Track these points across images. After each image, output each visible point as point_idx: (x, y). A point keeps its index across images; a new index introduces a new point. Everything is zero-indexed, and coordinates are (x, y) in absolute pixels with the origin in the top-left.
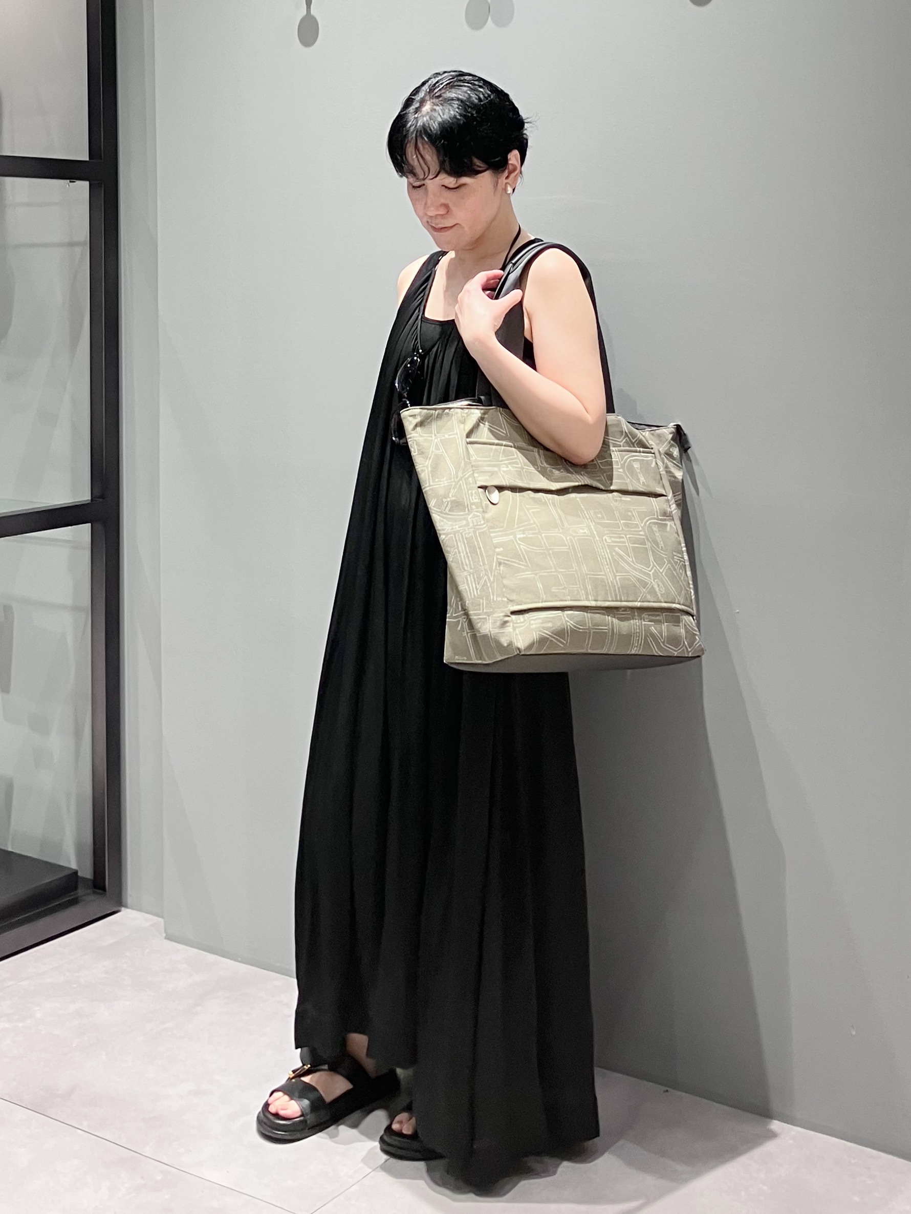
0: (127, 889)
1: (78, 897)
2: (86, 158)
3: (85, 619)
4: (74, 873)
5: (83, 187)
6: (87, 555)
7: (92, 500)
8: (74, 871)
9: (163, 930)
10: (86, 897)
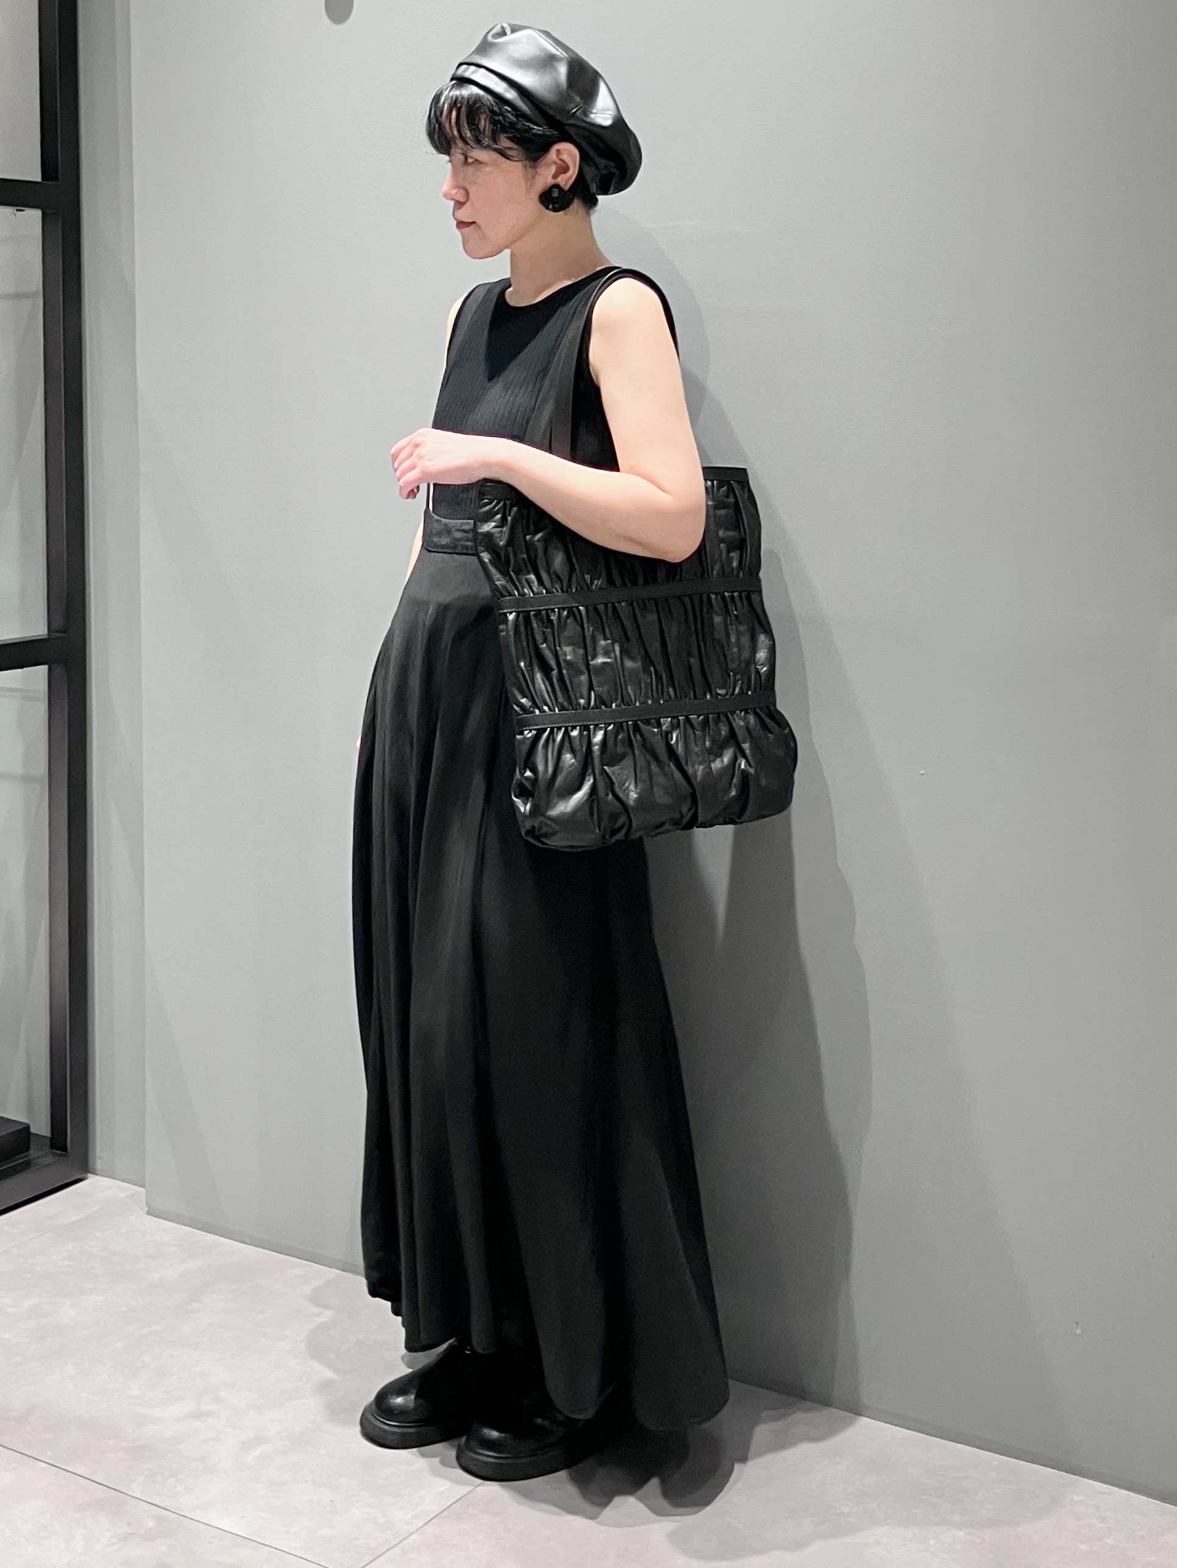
0: (95, 1150)
1: (30, 1160)
2: (38, 178)
3: (41, 792)
4: (25, 1128)
5: (34, 216)
6: (43, 707)
7: (49, 634)
8: (25, 1126)
9: (144, 1203)
10: (40, 1161)
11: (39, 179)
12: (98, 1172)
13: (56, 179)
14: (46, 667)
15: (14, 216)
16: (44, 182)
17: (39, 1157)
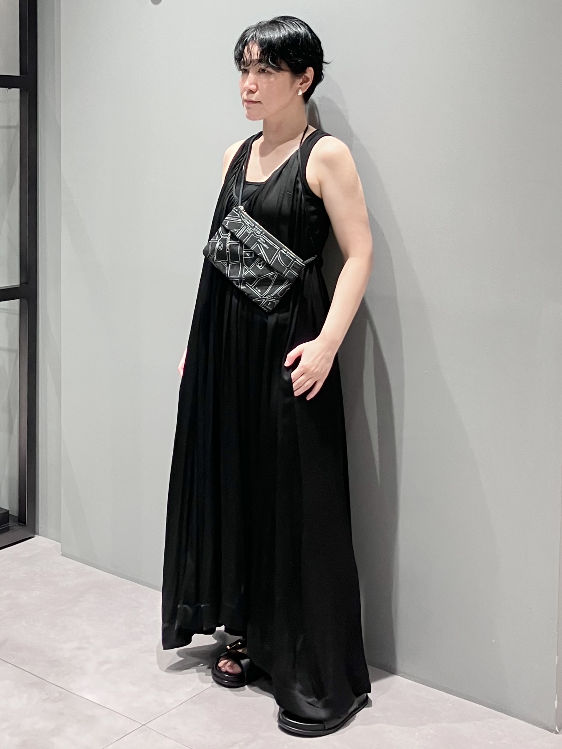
0: (38, 524)
1: (9, 527)
3: (16, 357)
5: (16, 92)
6: (16, 318)
7: (20, 285)
8: (7, 511)
9: (60, 551)
10: (14, 527)
11: (19, 75)
12: (40, 534)
13: (27, 75)
14: (19, 300)
15: (7, 92)
16: (21, 76)
17: (13, 526)
